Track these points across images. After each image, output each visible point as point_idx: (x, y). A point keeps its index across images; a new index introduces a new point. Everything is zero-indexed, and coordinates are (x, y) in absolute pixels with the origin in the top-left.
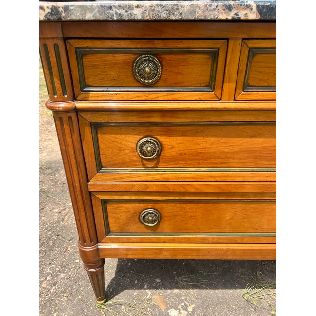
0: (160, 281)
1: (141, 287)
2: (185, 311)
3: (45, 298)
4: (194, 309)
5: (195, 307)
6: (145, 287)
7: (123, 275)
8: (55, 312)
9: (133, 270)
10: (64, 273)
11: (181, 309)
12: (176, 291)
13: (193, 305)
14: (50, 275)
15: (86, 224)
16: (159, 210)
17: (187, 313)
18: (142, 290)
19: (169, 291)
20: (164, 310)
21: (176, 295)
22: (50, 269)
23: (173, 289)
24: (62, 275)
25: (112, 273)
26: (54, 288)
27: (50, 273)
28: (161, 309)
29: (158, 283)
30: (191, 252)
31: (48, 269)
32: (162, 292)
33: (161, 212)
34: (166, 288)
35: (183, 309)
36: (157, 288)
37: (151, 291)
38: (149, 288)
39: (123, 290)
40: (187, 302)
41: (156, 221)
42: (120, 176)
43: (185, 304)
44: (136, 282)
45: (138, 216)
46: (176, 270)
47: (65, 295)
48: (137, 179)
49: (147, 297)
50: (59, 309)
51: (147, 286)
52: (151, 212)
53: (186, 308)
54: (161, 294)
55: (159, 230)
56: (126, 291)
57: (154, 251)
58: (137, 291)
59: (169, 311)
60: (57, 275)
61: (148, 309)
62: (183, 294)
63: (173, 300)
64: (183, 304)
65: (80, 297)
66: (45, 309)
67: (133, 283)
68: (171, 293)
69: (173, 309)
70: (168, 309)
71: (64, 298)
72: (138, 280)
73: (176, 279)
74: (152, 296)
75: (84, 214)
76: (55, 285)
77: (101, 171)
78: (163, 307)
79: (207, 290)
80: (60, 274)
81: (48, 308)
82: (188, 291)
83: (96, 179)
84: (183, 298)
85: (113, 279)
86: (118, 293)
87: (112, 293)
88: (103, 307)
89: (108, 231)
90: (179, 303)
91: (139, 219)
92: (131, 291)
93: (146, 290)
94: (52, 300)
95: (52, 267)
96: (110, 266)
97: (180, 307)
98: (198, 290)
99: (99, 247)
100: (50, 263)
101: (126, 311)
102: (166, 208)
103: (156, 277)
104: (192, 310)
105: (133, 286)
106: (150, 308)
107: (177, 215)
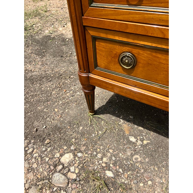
0: (133, 118)
1: (119, 117)
2: (140, 142)
3: (65, 101)
4: (148, 144)
5: (149, 143)
6: (121, 117)
7: (110, 105)
8: (67, 109)
9: (118, 105)
10: (80, 92)
11: (139, 140)
12: (141, 128)
13: (149, 142)
14: (72, 91)
15: (81, 54)
16: (136, 55)
17: (142, 143)
18: (118, 118)
19: (136, 126)
20: (126, 135)
21: (140, 130)
22: (74, 88)
23: (140, 126)
24: (78, 93)
25: (105, 102)
26: (72, 97)
27: (73, 90)
28: (125, 133)
29: (130, 118)
30: (155, 100)
31: (73, 88)
32: (131, 125)
33: (137, 58)
34: (135, 123)
35: (140, 140)
36: (128, 121)
37: (124, 121)
38: (123, 119)
39: (107, 113)
40: (146, 138)
41: (131, 65)
42: (106, 12)
43: (143, 138)
44: (116, 112)
45: (118, 57)
46: (147, 116)
47: (75, 103)
48: (119, 18)
49: (120, 123)
50: (70, 109)
51: (122, 117)
52: (128, 55)
53: (143, 141)
54: (129, 126)
55: (132, 74)
56: (108, 115)
57: (125, 90)
58: (115, 117)
59: (129, 137)
60: (76, 92)
61: (117, 130)
62: (145, 132)
63: (136, 132)
64: (142, 137)
65: (82, 107)
66: (63, 106)
67: (114, 112)
68: (137, 128)
69: (133, 137)
70: (130, 135)
71: (75, 104)
72: (118, 112)
73: (145, 121)
74: (123, 124)
75: (79, 45)
76: (73, 96)
77: (92, 5)
78: (127, 133)
79: (165, 138)
80: (77, 92)
81: (65, 106)
82: (150, 132)
83: (88, 13)
84: (144, 134)
85: (103, 105)
86: (103, 113)
87: (100, 112)
88: (92, 117)
89: (96, 66)
90: (139, 136)
91: (119, 60)
92: (111, 116)
93: (121, 119)
94: (68, 103)
95: (75, 87)
96: (106, 98)
97: (138, 138)
98: (158, 135)
99: (90, 76)
100: (75, 85)
101: (103, 124)
102: (142, 54)
103: (131, 115)
104: (146, 143)
105: (114, 114)
106: (118, 129)
107: (151, 64)
